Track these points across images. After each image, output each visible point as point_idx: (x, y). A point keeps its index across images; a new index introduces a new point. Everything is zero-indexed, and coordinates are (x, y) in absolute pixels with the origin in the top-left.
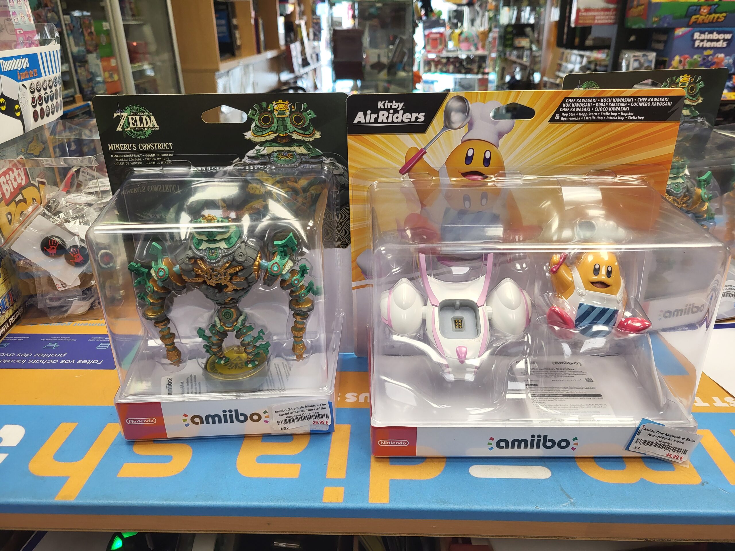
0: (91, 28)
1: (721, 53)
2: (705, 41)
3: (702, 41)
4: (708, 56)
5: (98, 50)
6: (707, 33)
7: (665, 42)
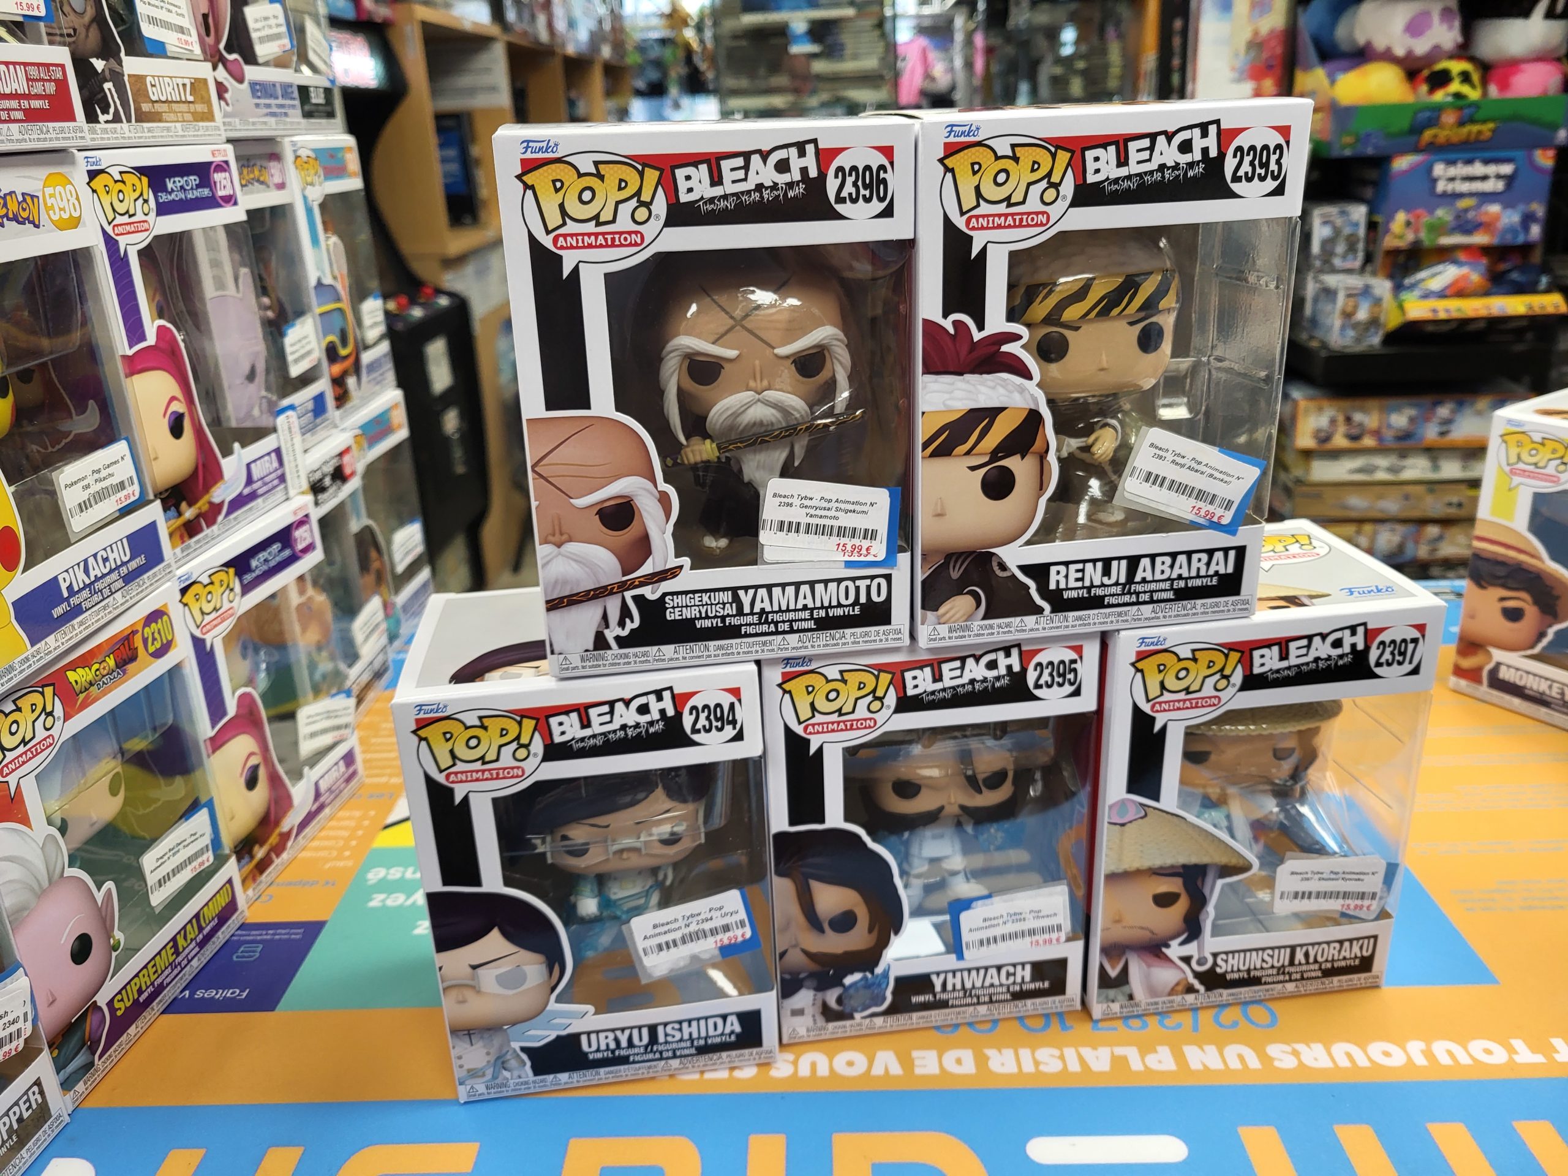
1: (1493, 202)
2: (1458, 182)
3: (1452, 179)
4: (1466, 210)
6: (1460, 165)
7: (1375, 184)
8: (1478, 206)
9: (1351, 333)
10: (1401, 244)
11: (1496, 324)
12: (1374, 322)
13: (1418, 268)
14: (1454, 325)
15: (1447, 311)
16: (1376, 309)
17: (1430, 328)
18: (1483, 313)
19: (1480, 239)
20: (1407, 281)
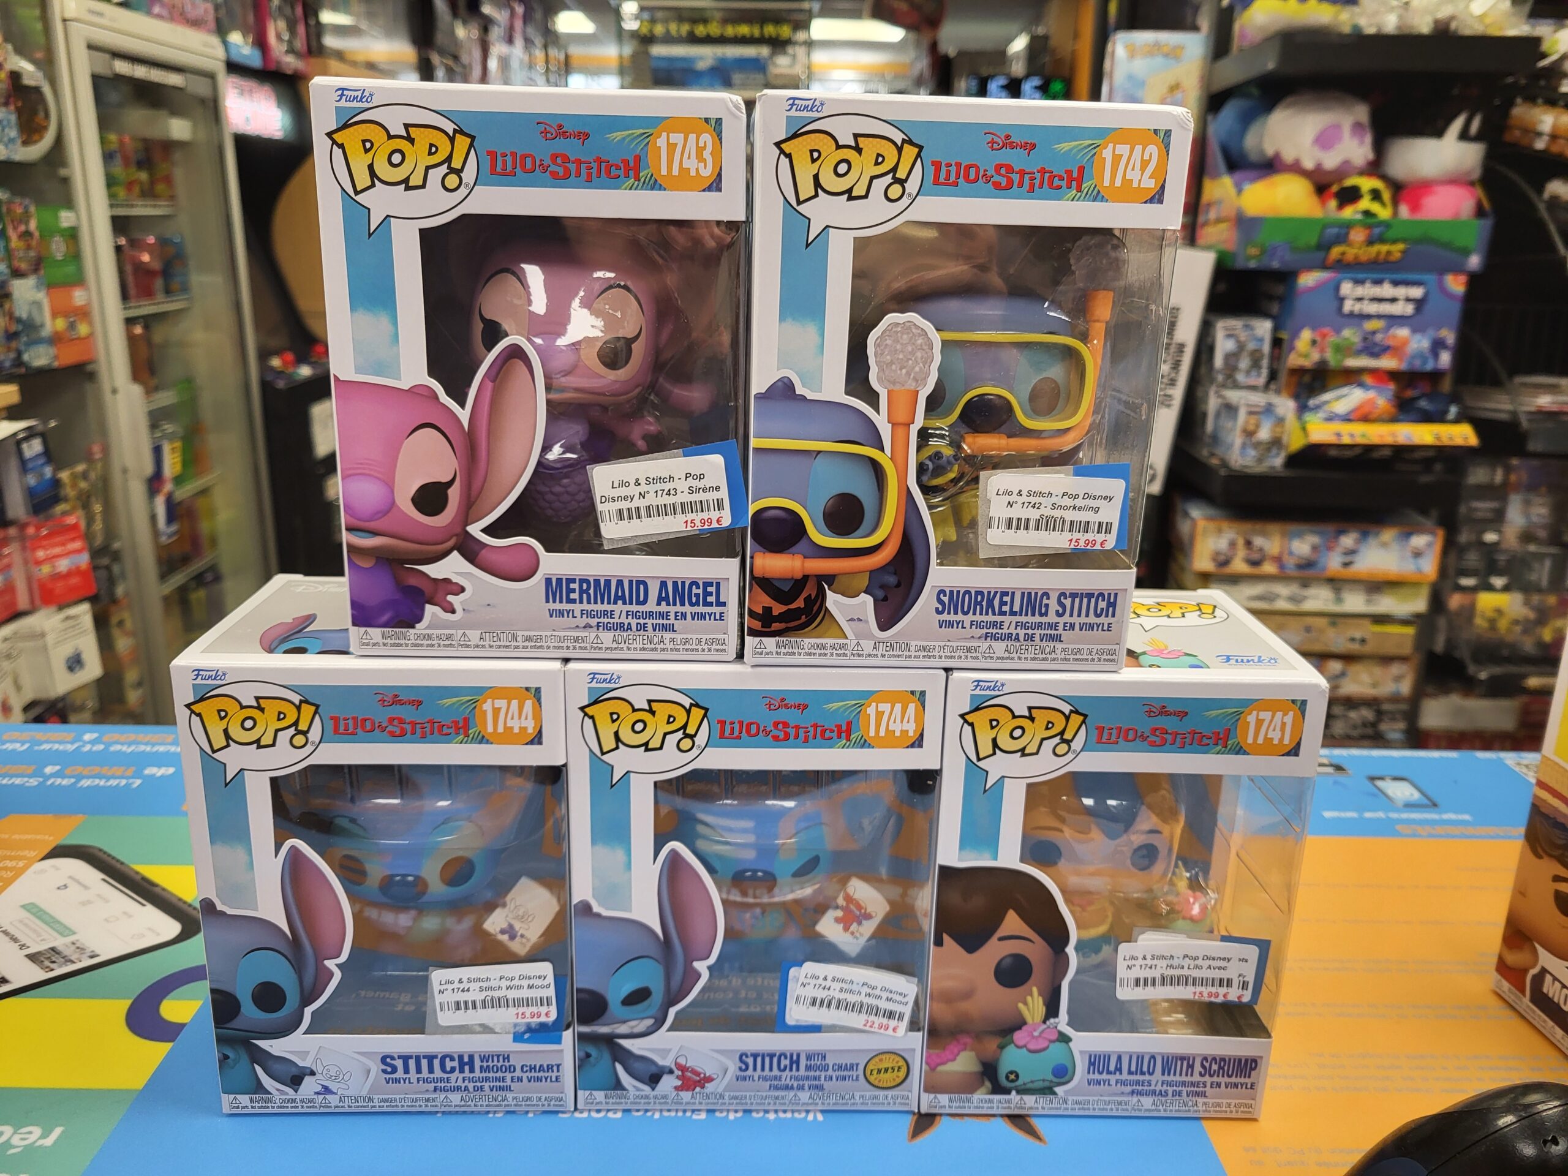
0: (27, 223)
1: (1402, 325)
2: (1366, 302)
3: (1360, 299)
4: (1374, 333)
5: (42, 272)
6: (1368, 285)
7: (1281, 299)
8: (1388, 328)
9: (1252, 453)
10: (1307, 363)
11: (1401, 452)
12: (1276, 443)
13: (1324, 389)
14: (1357, 451)
15: (1352, 436)
16: (1278, 429)
17: (1333, 453)
18: (1389, 440)
19: (1388, 363)
20: (1312, 402)
